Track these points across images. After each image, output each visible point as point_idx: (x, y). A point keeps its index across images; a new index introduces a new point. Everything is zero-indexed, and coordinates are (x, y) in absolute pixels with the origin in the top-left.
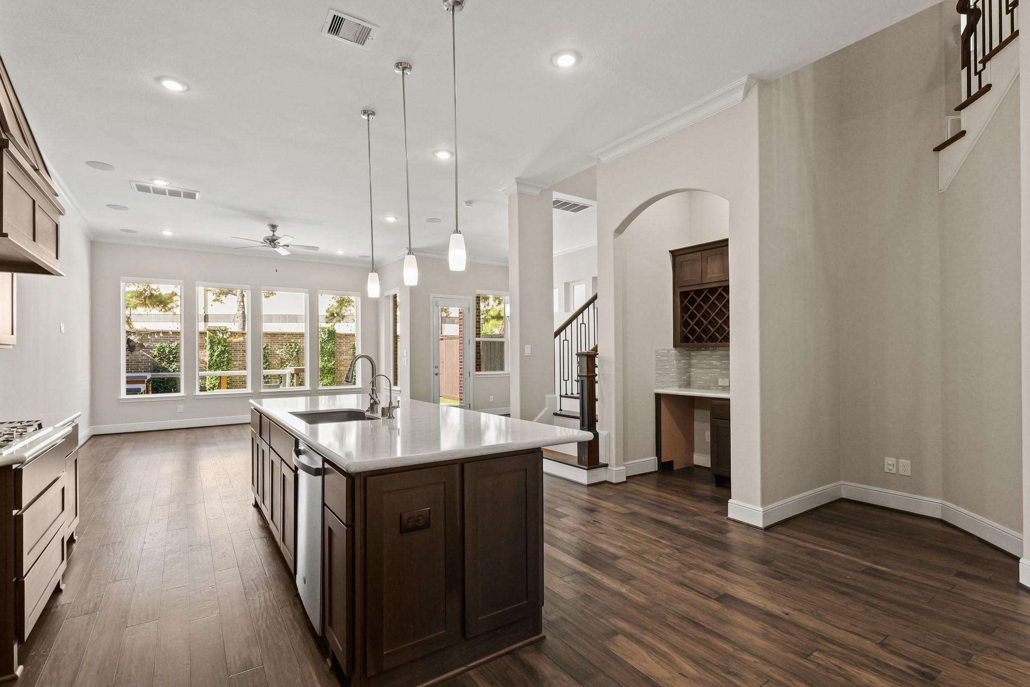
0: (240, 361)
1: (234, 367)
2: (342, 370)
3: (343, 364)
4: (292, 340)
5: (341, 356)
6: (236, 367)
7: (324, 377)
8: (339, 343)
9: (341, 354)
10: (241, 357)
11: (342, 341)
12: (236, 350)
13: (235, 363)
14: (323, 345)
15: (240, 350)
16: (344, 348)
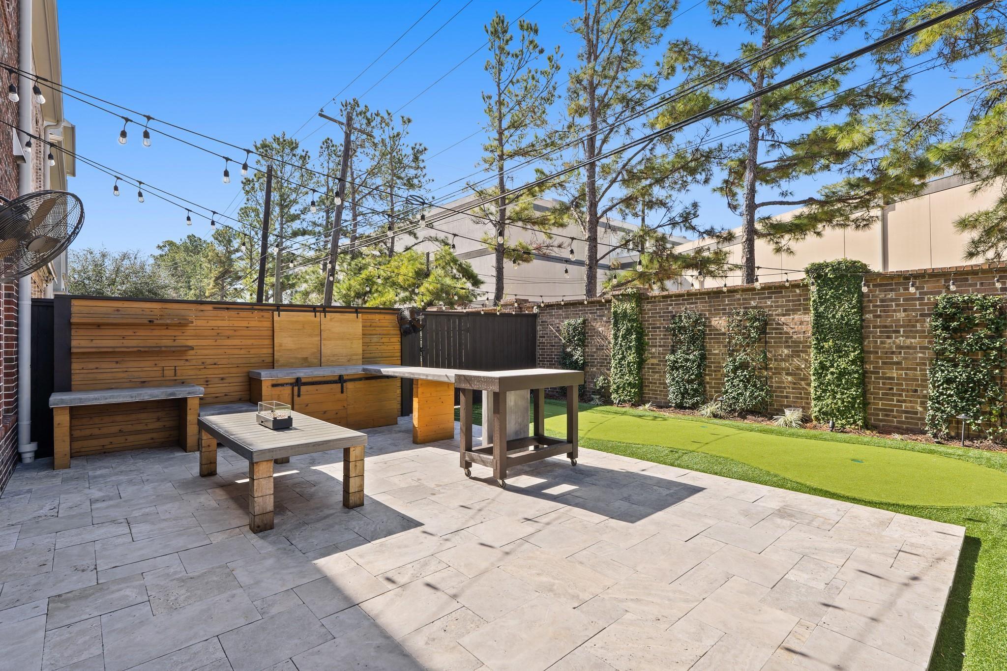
0: (660, 346)
1: (652, 357)
2: (892, 378)
3: (895, 359)
4: (753, 303)
5: (889, 337)
6: (655, 357)
7: (824, 391)
8: (882, 301)
9: (888, 331)
10: (662, 339)
11: (892, 295)
12: (655, 328)
13: (654, 350)
14: (821, 309)
15: (659, 328)
16: (901, 315)
